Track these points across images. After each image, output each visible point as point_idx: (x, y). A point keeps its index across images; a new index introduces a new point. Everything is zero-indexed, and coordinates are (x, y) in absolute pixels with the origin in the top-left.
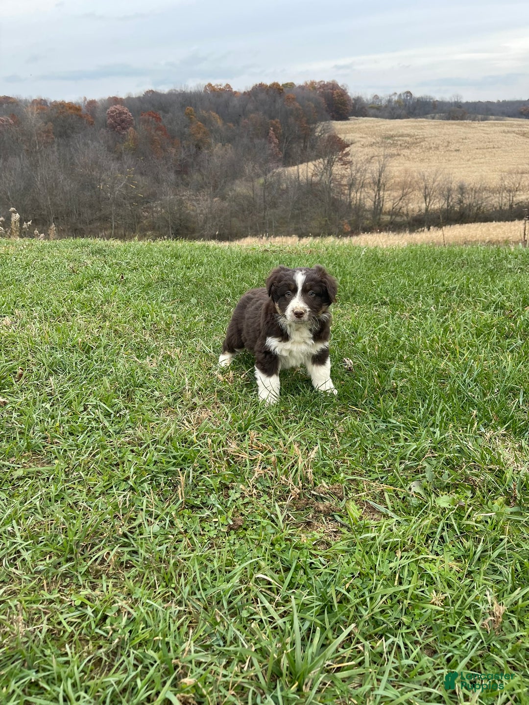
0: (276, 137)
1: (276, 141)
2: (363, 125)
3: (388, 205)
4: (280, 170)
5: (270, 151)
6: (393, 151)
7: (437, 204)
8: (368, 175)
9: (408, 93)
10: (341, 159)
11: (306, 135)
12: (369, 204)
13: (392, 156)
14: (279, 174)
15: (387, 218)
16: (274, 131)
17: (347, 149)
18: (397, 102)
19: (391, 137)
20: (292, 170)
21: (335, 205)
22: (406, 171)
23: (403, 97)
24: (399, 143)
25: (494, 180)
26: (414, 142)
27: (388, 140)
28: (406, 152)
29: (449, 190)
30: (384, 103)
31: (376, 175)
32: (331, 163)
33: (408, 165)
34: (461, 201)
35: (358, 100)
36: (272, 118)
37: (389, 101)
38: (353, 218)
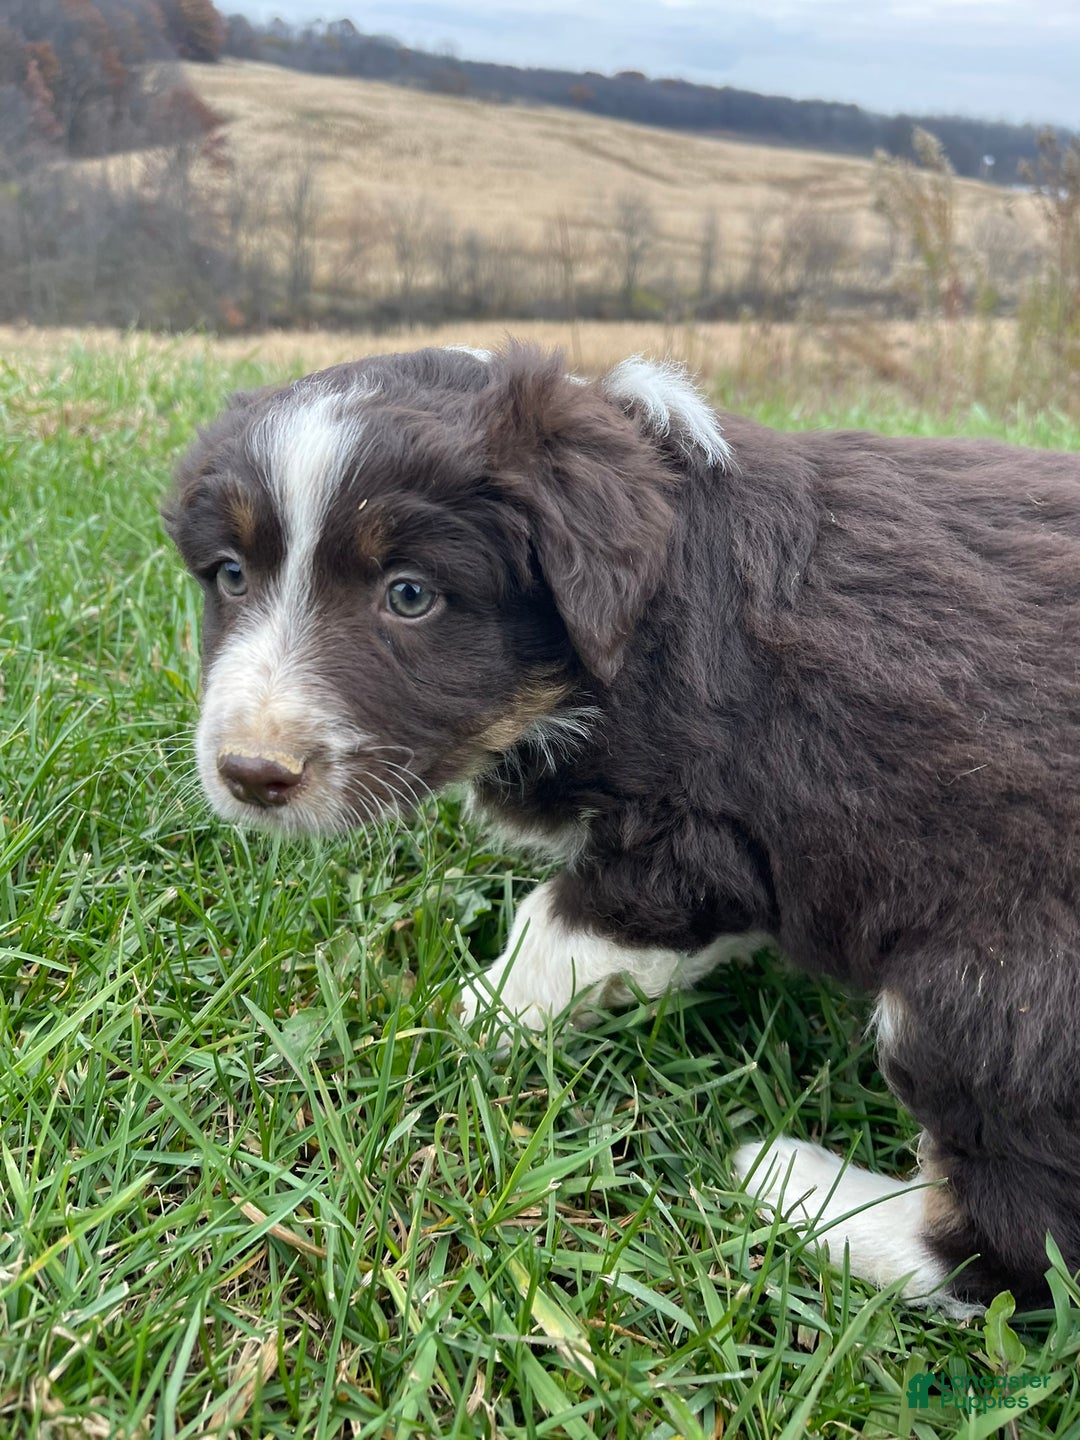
0: (49, 86)
1: (47, 94)
2: (254, 80)
3: (323, 270)
4: (60, 165)
5: (31, 119)
6: (325, 147)
7: (427, 278)
8: (274, 197)
9: (347, 23)
10: (206, 153)
11: (120, 88)
12: (280, 263)
13: (321, 158)
14: (58, 176)
15: (321, 301)
16: (40, 67)
17: (221, 132)
18: (327, 39)
19: (316, 115)
20: (91, 167)
21: (201, 261)
22: (358, 197)
23: (338, 29)
24: (337, 131)
25: (533, 233)
26: (368, 133)
27: (311, 119)
28: (350, 153)
29: (449, 249)
30: (296, 36)
31: (292, 198)
32: (182, 160)
33: (361, 182)
34: (472, 274)
35: (238, 21)
36: (32, 36)
37: (308, 35)
38: (244, 294)
